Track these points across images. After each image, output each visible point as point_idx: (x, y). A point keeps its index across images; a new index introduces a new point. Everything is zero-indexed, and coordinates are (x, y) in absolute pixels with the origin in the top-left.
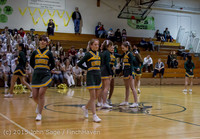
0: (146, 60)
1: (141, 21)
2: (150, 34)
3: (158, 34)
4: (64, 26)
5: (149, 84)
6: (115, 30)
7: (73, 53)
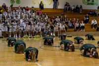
0: (93, 22)
2: (95, 7)
6: (76, 6)
7: (54, 19)
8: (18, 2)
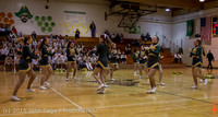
1: (132, 28)
3: (142, 37)
4: (85, 33)
8: (50, 30)
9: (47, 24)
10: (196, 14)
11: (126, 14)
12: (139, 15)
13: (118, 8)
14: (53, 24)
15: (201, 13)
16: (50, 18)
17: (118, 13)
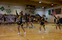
3: (36, 15)
5: (35, 23)
8: (10, 13)
9: (9, 11)
10: (51, 8)
11: (31, 9)
12: (35, 9)
13: (29, 7)
14: (11, 11)
15: (52, 8)
16: (10, 10)
17: (29, 8)
